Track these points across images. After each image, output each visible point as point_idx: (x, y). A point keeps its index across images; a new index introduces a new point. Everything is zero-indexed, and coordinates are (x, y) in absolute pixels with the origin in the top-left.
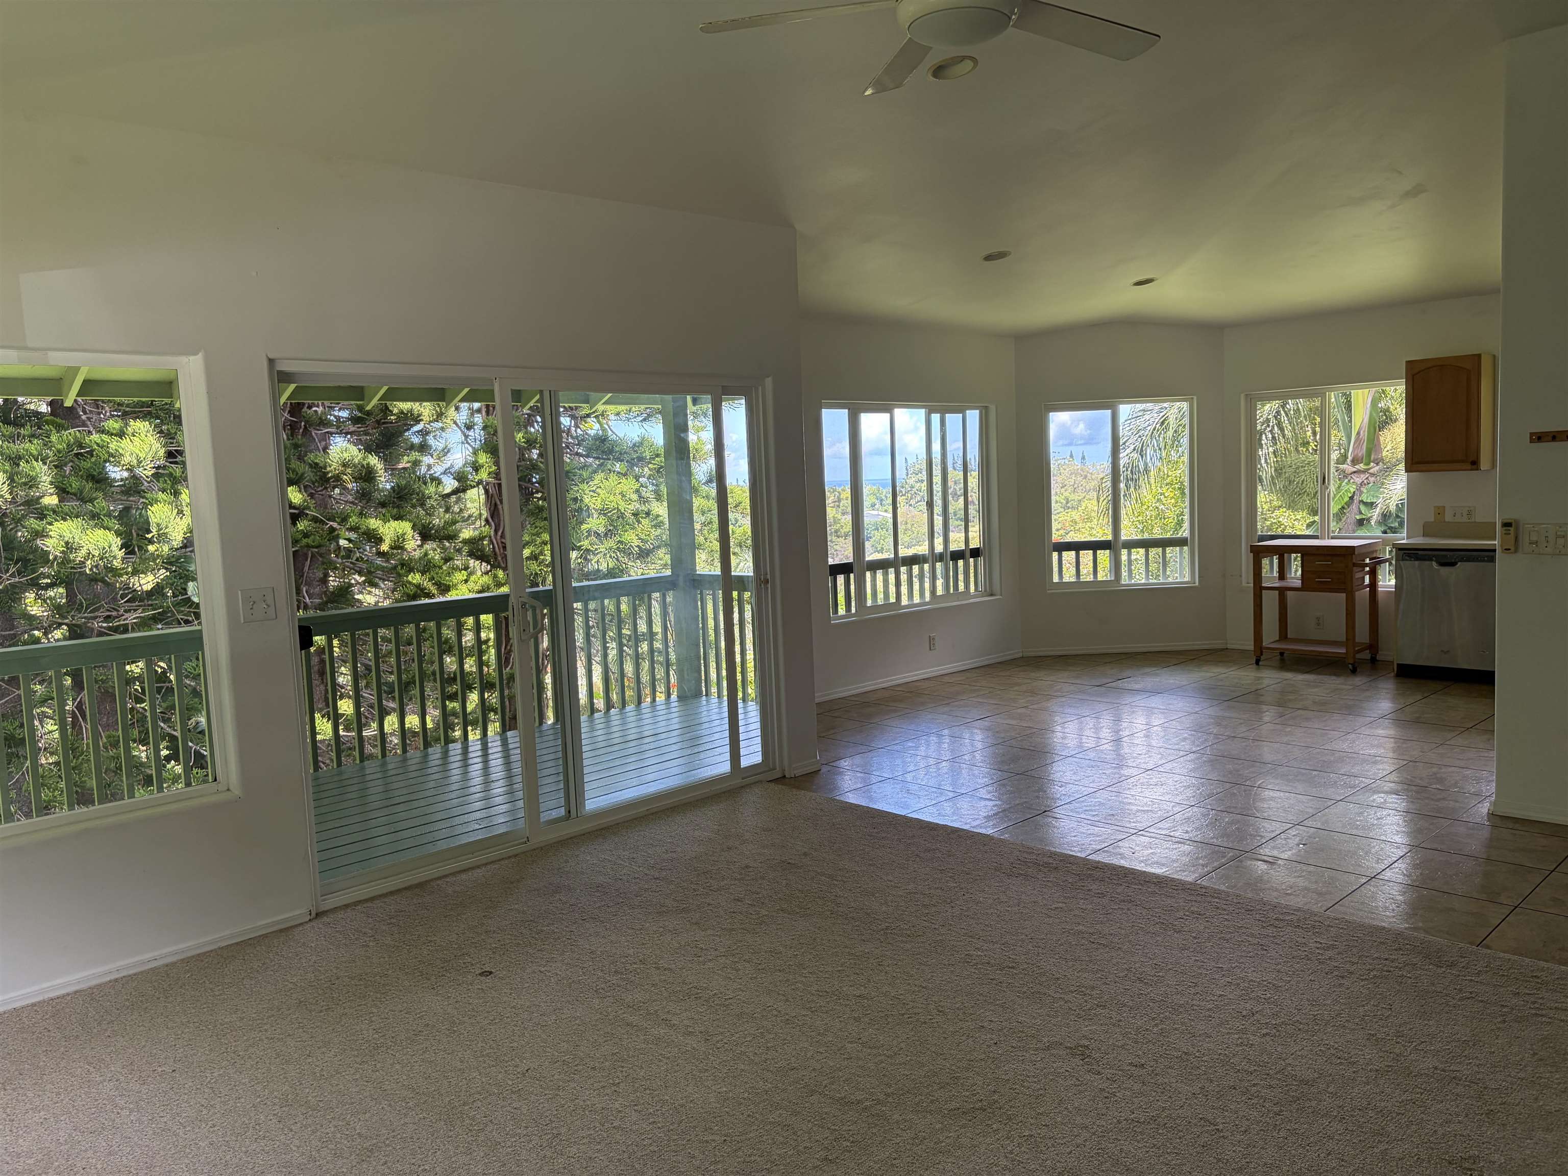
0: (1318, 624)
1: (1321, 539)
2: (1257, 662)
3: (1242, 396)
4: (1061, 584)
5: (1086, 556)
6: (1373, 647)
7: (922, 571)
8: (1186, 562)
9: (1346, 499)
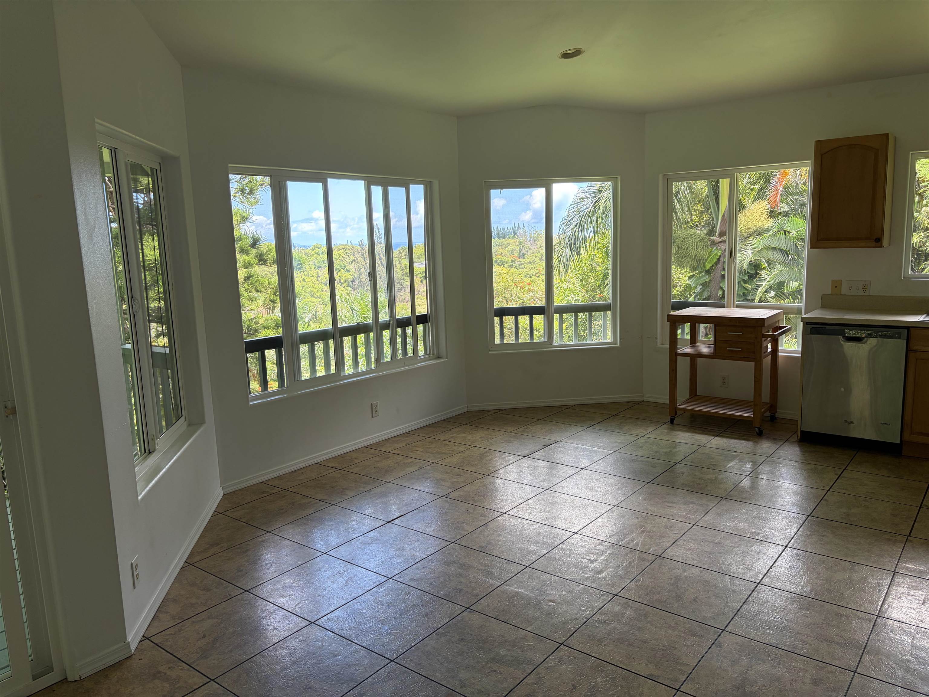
0: (724, 383)
1: (727, 307)
2: (672, 421)
3: (661, 176)
4: (502, 345)
5: (524, 320)
6: (773, 407)
7: (367, 339)
8: (609, 324)
9: (715, 260)
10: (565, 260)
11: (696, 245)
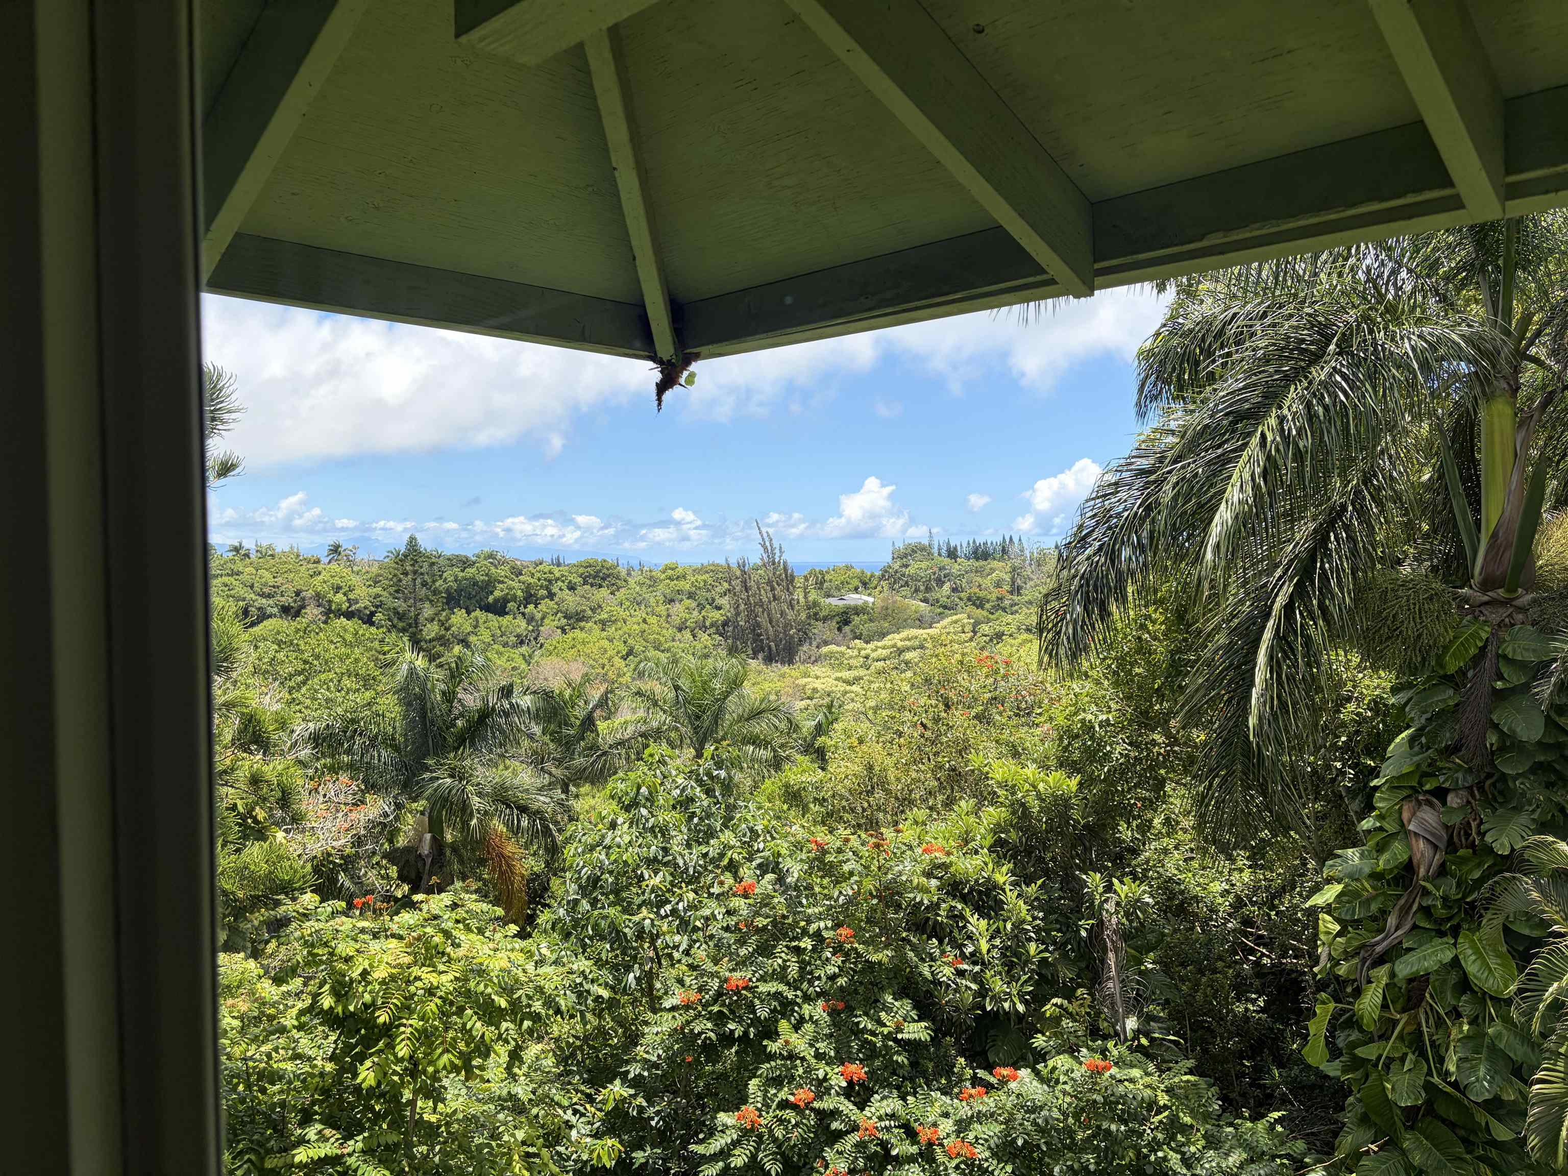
10: (1071, 631)
11: (1420, 610)
